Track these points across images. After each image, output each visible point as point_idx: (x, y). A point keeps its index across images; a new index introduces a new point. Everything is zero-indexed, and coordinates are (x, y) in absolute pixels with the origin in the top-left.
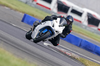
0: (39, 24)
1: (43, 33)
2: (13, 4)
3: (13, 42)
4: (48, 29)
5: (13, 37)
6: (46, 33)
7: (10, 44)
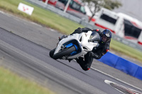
2: (61, 25)
3: (61, 79)
4: (73, 44)
5: (61, 72)
7: (57, 82)
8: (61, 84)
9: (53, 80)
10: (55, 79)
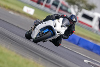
0: (40, 23)
1: (43, 33)
4: (49, 29)
6: (47, 32)
7: (49, 61)
8: (52, 63)
9: (47, 60)
10: (48, 59)
